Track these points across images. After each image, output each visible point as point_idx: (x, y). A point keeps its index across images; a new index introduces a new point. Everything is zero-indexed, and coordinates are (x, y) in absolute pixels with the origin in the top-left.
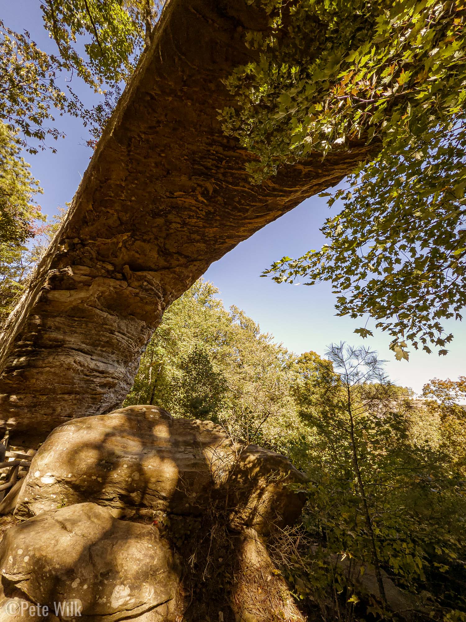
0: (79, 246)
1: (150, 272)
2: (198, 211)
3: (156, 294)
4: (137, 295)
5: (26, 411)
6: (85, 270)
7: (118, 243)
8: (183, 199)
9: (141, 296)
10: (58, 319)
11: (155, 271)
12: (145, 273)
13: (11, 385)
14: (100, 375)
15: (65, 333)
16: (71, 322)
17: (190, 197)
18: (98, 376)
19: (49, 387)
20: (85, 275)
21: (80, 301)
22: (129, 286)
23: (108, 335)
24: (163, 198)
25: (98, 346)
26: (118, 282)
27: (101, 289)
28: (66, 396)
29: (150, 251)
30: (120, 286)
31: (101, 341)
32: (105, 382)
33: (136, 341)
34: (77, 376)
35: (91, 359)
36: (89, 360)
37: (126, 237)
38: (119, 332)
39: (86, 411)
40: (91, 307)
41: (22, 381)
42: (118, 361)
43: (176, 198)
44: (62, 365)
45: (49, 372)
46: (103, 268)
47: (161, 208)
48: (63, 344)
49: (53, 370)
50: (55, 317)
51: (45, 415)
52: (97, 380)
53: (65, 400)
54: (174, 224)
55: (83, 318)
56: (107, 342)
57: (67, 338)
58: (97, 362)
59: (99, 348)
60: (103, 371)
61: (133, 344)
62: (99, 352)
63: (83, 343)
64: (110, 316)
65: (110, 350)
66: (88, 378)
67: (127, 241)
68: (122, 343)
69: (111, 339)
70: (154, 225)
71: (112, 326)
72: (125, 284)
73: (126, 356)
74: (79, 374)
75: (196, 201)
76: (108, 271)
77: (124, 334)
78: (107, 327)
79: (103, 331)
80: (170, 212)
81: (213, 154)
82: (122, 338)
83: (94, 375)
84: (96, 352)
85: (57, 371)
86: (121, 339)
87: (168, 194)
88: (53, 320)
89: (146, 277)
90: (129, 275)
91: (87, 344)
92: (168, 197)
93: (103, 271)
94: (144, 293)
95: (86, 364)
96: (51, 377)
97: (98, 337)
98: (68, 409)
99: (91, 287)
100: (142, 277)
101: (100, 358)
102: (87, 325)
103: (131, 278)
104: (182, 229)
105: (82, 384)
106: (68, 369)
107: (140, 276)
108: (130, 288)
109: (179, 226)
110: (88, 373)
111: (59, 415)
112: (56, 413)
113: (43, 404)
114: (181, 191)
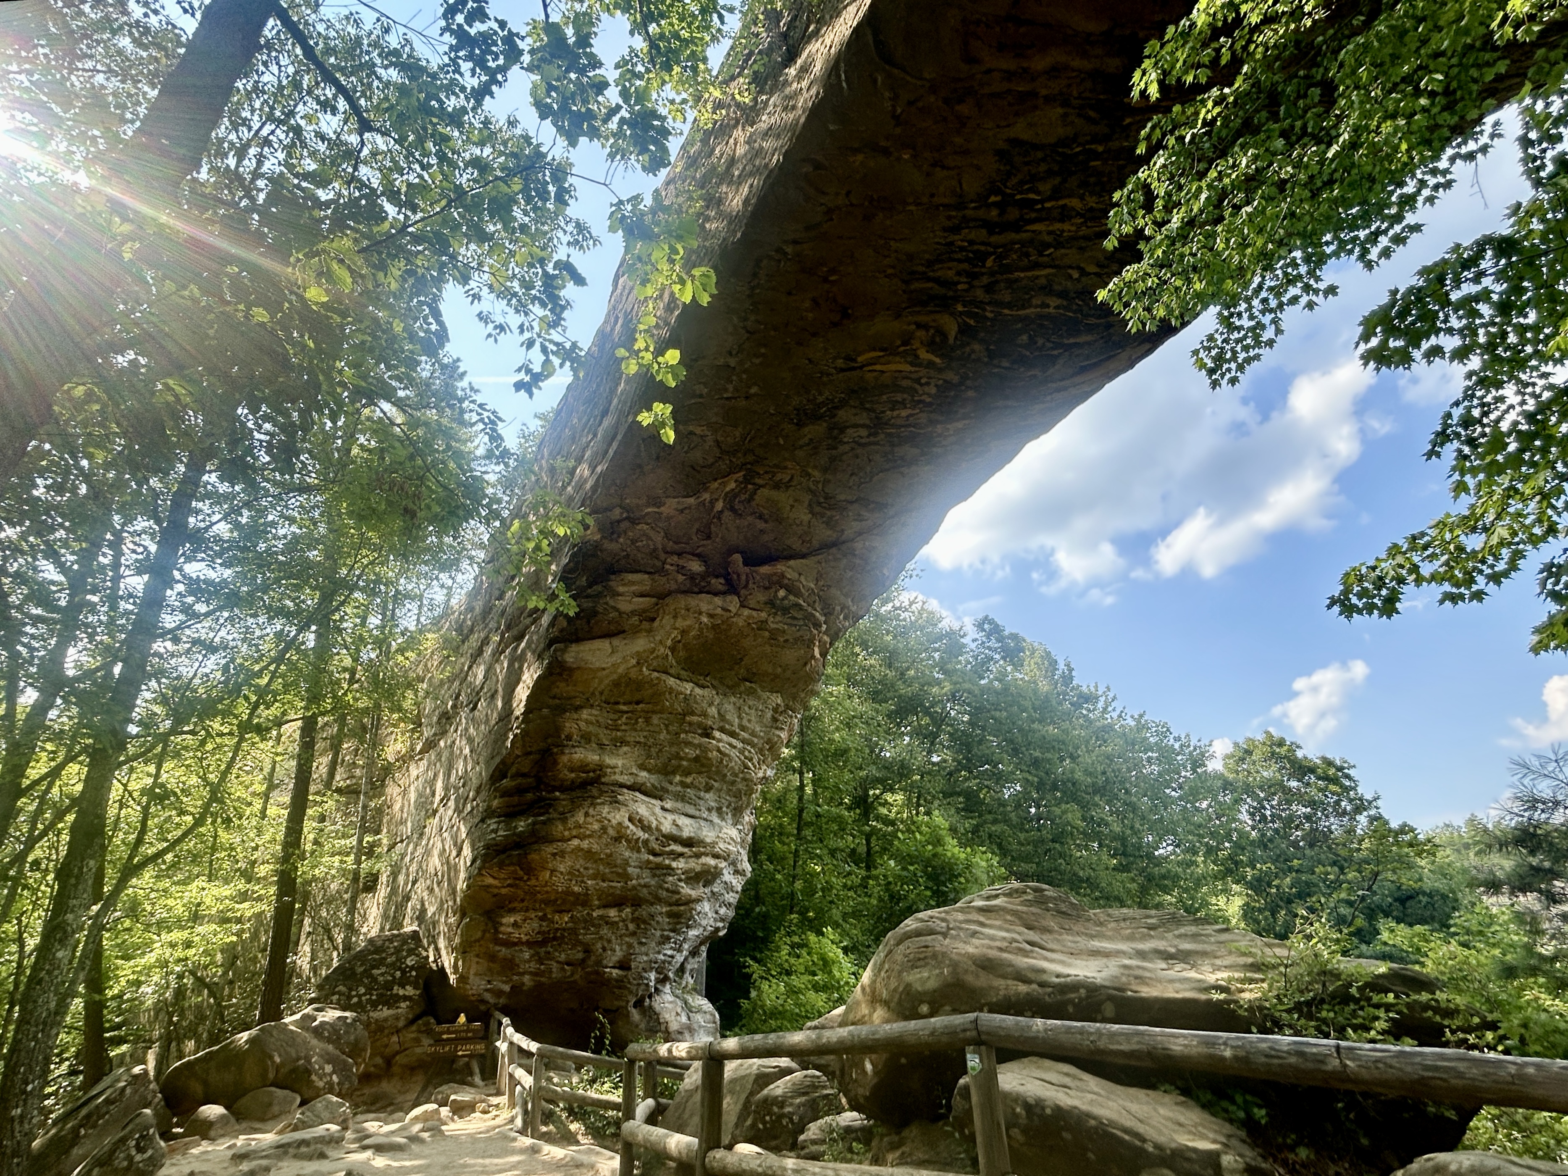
0: (625, 525)
1: (792, 562)
2: (917, 387)
3: (809, 617)
4: (762, 625)
5: (527, 956)
6: (640, 583)
7: (713, 502)
8: (878, 367)
9: (773, 626)
10: (585, 714)
11: (803, 556)
12: (780, 567)
13: (496, 891)
14: (686, 850)
15: (601, 746)
16: (612, 716)
17: (898, 359)
18: (681, 855)
19: (576, 889)
20: (642, 595)
21: (634, 662)
22: (743, 606)
23: (697, 740)
24: (828, 375)
25: (674, 773)
26: (718, 601)
28: (612, 913)
29: (792, 506)
30: (723, 609)
31: (682, 759)
32: (698, 869)
33: (761, 751)
34: (635, 855)
35: (663, 809)
36: (658, 810)
37: (733, 485)
38: (722, 730)
39: (659, 953)
40: (656, 674)
41: (521, 879)
42: (719, 810)
43: (861, 368)
44: (604, 829)
45: (579, 849)
46: (681, 569)
47: (820, 399)
48: (599, 776)
49: (585, 844)
50: (578, 708)
51: (568, 964)
52: (680, 864)
53: (612, 925)
54: (850, 431)
55: (638, 703)
56: (697, 759)
57: (609, 760)
58: (675, 817)
59: (678, 778)
60: (690, 838)
61: (755, 761)
62: (679, 788)
63: (642, 767)
64: (698, 691)
65: (702, 780)
66: (659, 859)
67: (736, 496)
68: (731, 760)
69: (705, 749)
70: (801, 442)
71: (704, 714)
72: (733, 603)
73: (738, 795)
74: (639, 851)
75: (912, 364)
76: (692, 577)
77: (733, 734)
78: (695, 719)
79: (686, 732)
80: (843, 404)
81: (962, 249)
82: (730, 745)
83: (672, 852)
84: (671, 788)
85: (596, 847)
86: (727, 750)
87: (840, 363)
88: (576, 716)
89: (783, 576)
90: (744, 577)
91: (649, 771)
92: (842, 370)
93: (681, 578)
94: (778, 618)
95: (654, 826)
96: (580, 864)
97: (674, 749)
98: (618, 948)
99: (656, 624)
100: (775, 578)
101: (679, 805)
102: (647, 721)
103: (746, 587)
104: (872, 439)
105: (647, 878)
106: (617, 839)
107: (769, 577)
108: (746, 612)
109: (864, 432)
110: (656, 847)
111: (599, 963)
112: (593, 958)
113: (563, 937)
114: (874, 350)
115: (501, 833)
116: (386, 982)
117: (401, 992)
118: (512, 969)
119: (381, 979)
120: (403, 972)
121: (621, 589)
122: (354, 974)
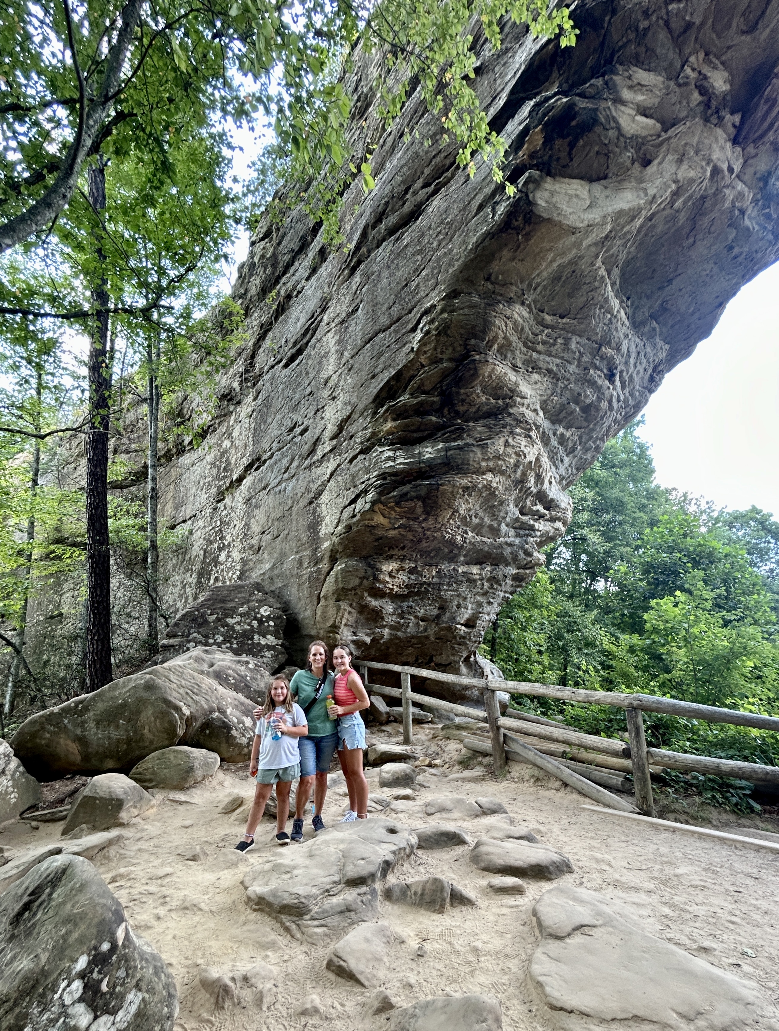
6: (650, 89)
10: (515, 311)
14: (546, 512)
16: (535, 328)
18: (543, 516)
19: (457, 538)
20: (647, 112)
23: (601, 380)
25: (562, 421)
27: (683, 173)
28: (475, 570)
30: (728, 165)
40: (603, 271)
41: (417, 518)
48: (507, 406)
49: (494, 482)
51: (424, 619)
52: (539, 526)
53: (471, 581)
55: (563, 316)
56: (589, 407)
57: (522, 386)
60: (552, 501)
63: (544, 405)
64: (621, 314)
65: (575, 437)
66: (526, 518)
69: (601, 396)
72: (738, 161)
76: (710, 96)
78: (608, 351)
79: (596, 368)
83: (536, 513)
85: (499, 488)
88: (507, 312)
91: (546, 412)
96: (477, 507)
97: (578, 389)
99: (650, 169)
102: (565, 343)
105: (512, 537)
108: (740, 185)
111: (453, 619)
112: (448, 614)
116: (245, 631)
117: (263, 641)
118: (375, 621)
119: (238, 628)
120: (260, 622)
122: (206, 622)
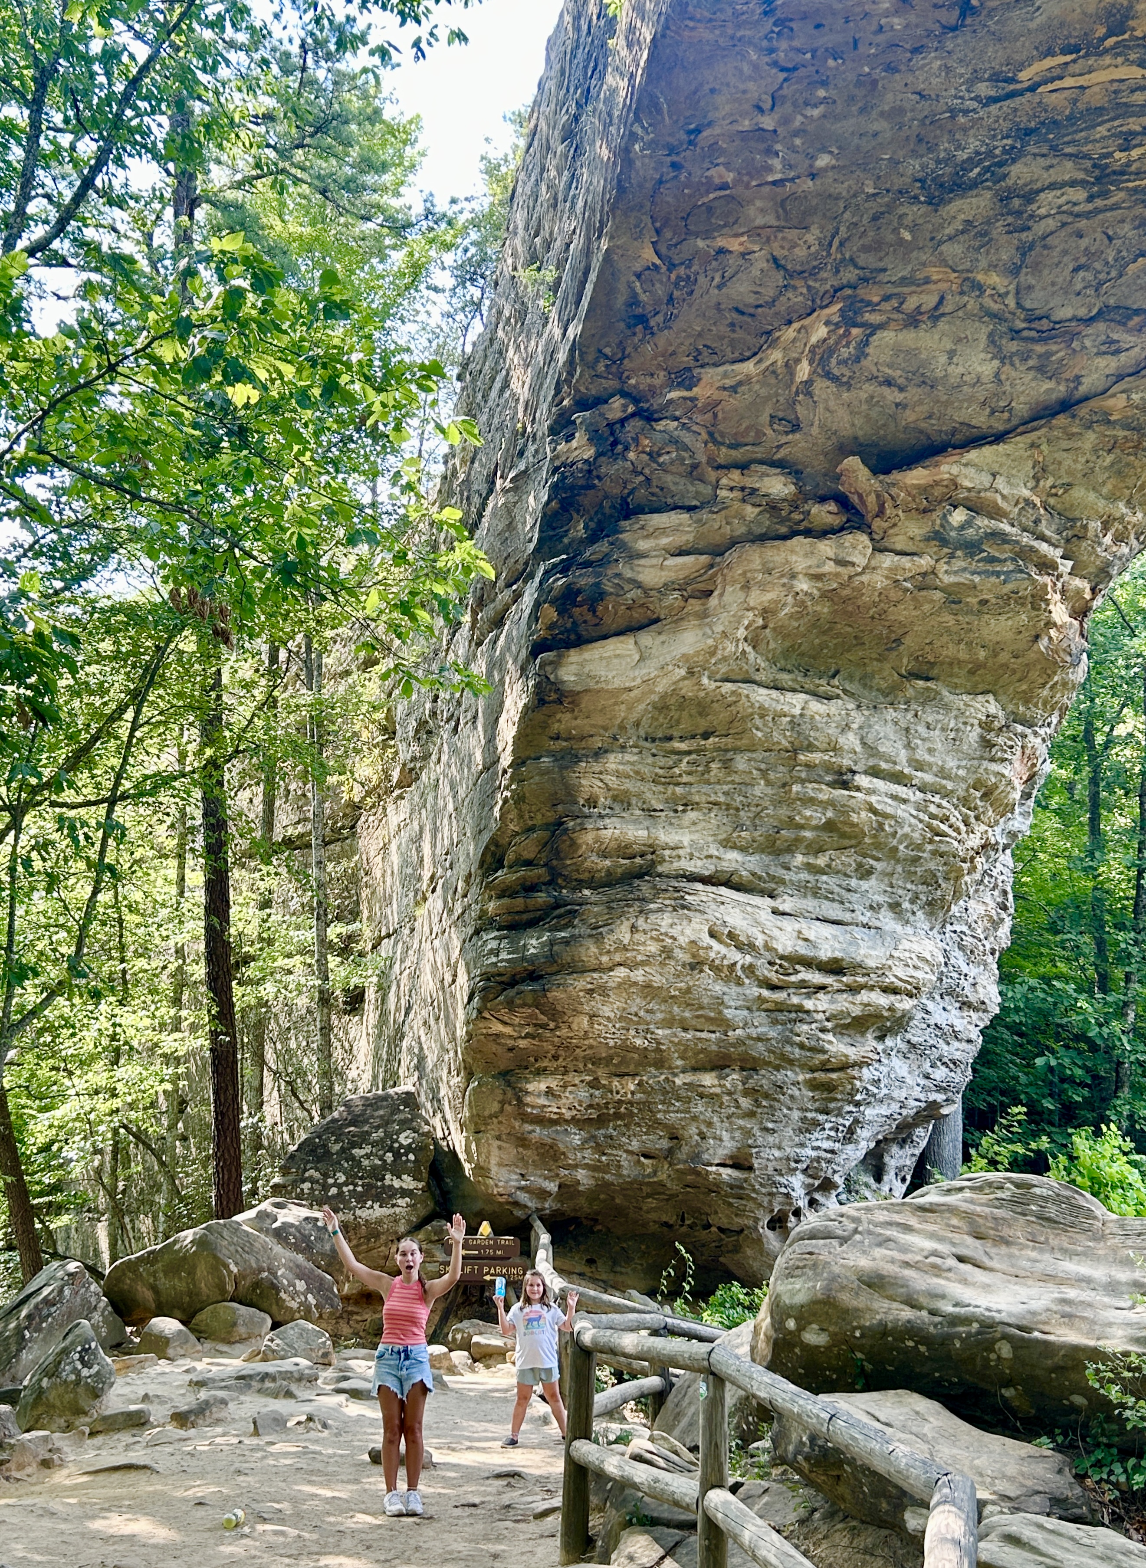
0: (635, 425)
1: (973, 455)
3: (1026, 554)
4: (924, 581)
5: (577, 1140)
6: (676, 529)
7: (790, 366)
8: (1068, 82)
9: (947, 579)
10: (613, 762)
11: (999, 438)
12: (946, 468)
13: (510, 1043)
14: (829, 980)
15: (650, 812)
16: (662, 761)
17: (1108, 60)
18: (822, 988)
19: (638, 1042)
20: (681, 553)
21: (683, 672)
22: (879, 549)
23: (826, 793)
24: (966, 112)
25: (790, 850)
26: (826, 547)
27: (757, 598)
28: (708, 1080)
29: (951, 354)
30: (841, 562)
31: (802, 827)
32: (856, 1011)
33: (965, 801)
34: (734, 990)
35: (775, 912)
36: (765, 916)
37: (821, 332)
38: (875, 772)
39: (802, 1145)
40: (728, 687)
41: (544, 1026)
42: (895, 907)
43: (1032, 89)
44: (667, 953)
45: (627, 985)
46: (749, 494)
47: (963, 155)
48: (653, 864)
49: (638, 975)
50: (599, 754)
51: (646, 1156)
52: (820, 1004)
54: (1047, 197)
55: (706, 736)
56: (829, 826)
57: (665, 836)
58: (802, 925)
59: (799, 859)
60: (836, 960)
61: (956, 818)
62: (804, 876)
63: (727, 844)
64: (816, 706)
65: (848, 859)
66: (780, 996)
67: (831, 351)
68: (899, 823)
69: (843, 810)
70: (949, 231)
71: (835, 749)
73: (930, 880)
74: (739, 983)
76: (772, 507)
77: (898, 778)
78: (816, 757)
79: (803, 782)
80: (1013, 155)
82: (894, 797)
83: (803, 984)
84: (787, 876)
85: (658, 980)
86: (888, 806)
88: (597, 767)
89: (954, 483)
90: (871, 500)
91: (742, 849)
92: (993, 100)
93: (750, 512)
94: (958, 564)
95: (759, 943)
96: (637, 1004)
97: (784, 812)
98: (725, 1136)
99: (713, 601)
100: (937, 492)
101: (810, 904)
102: (727, 765)
103: (881, 513)
104: (1099, 203)
105: (761, 1025)
106: (696, 966)
107: (925, 490)
108: (888, 561)
109: (1079, 195)
110: (774, 977)
111: (696, 1157)
112: (685, 1149)
113: (631, 1114)
114: (1050, 53)
115: (504, 955)
116: (374, 1167)
117: (397, 1184)
118: (555, 1158)
119: (365, 1163)
120: (397, 1155)
121: (643, 545)
122: (328, 1153)
